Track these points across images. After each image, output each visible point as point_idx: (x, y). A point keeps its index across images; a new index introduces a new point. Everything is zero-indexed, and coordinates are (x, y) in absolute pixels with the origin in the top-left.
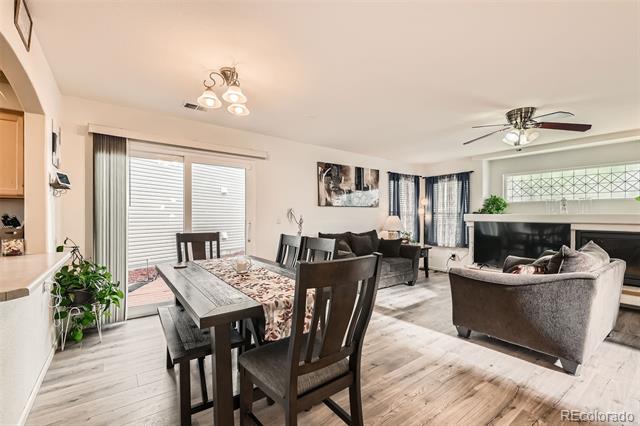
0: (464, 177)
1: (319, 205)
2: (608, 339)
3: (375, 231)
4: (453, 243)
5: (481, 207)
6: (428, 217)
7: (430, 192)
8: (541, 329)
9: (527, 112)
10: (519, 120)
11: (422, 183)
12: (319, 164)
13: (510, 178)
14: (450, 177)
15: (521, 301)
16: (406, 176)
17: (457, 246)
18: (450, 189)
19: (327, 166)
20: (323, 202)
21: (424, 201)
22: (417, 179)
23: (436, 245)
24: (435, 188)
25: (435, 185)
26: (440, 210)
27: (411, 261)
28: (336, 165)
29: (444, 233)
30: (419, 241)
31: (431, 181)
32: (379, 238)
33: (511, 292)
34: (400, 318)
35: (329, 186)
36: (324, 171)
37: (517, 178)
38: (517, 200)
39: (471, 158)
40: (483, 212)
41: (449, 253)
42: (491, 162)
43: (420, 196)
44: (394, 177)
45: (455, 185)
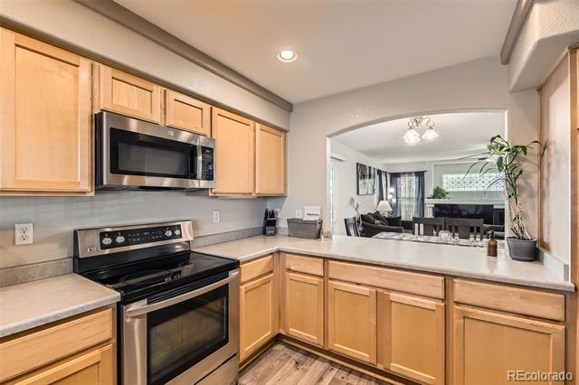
0: (420, 175)
1: (358, 194)
5: (432, 193)
6: (394, 200)
12: (357, 164)
13: (445, 176)
18: (410, 182)
24: (398, 181)
25: (398, 179)
26: (403, 195)
28: (363, 165)
31: (395, 176)
39: (425, 162)
40: (434, 197)
45: (414, 179)
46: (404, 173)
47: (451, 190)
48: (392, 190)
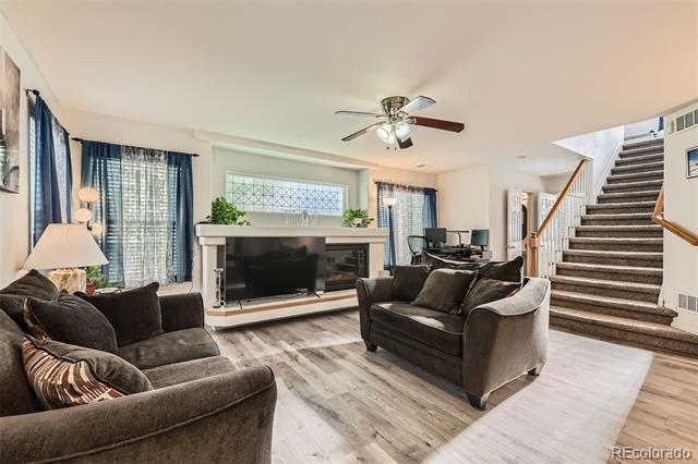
0: (180, 162)
10: (393, 111)
18: (152, 177)
31: (99, 152)
42: (213, 148)
46: (133, 151)
47: (250, 208)
48: (91, 194)
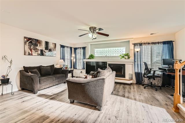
1: (25, 54)
2: (112, 93)
3: (53, 65)
4: (81, 68)
5: (88, 57)
6: (74, 60)
7: (75, 52)
8: (92, 97)
9: (94, 28)
10: (92, 30)
11: (73, 49)
12: (25, 38)
13: (95, 49)
14: (80, 48)
15: (87, 88)
16: (67, 47)
17: (82, 69)
18: (80, 52)
19: (30, 39)
20: (27, 53)
21: (73, 55)
22: (71, 48)
23: (76, 69)
24: (77, 51)
25: (77, 50)
26: (78, 58)
27: (65, 75)
28: (35, 39)
29: (79, 65)
30: (71, 68)
31: (75, 49)
32: (55, 67)
33: (84, 86)
34: (52, 99)
35: (30, 47)
36: (28, 41)
37: (97, 50)
38: (97, 55)
40: (89, 59)
41: (80, 71)
42: (91, 45)
43: (72, 54)
44: (62, 46)
